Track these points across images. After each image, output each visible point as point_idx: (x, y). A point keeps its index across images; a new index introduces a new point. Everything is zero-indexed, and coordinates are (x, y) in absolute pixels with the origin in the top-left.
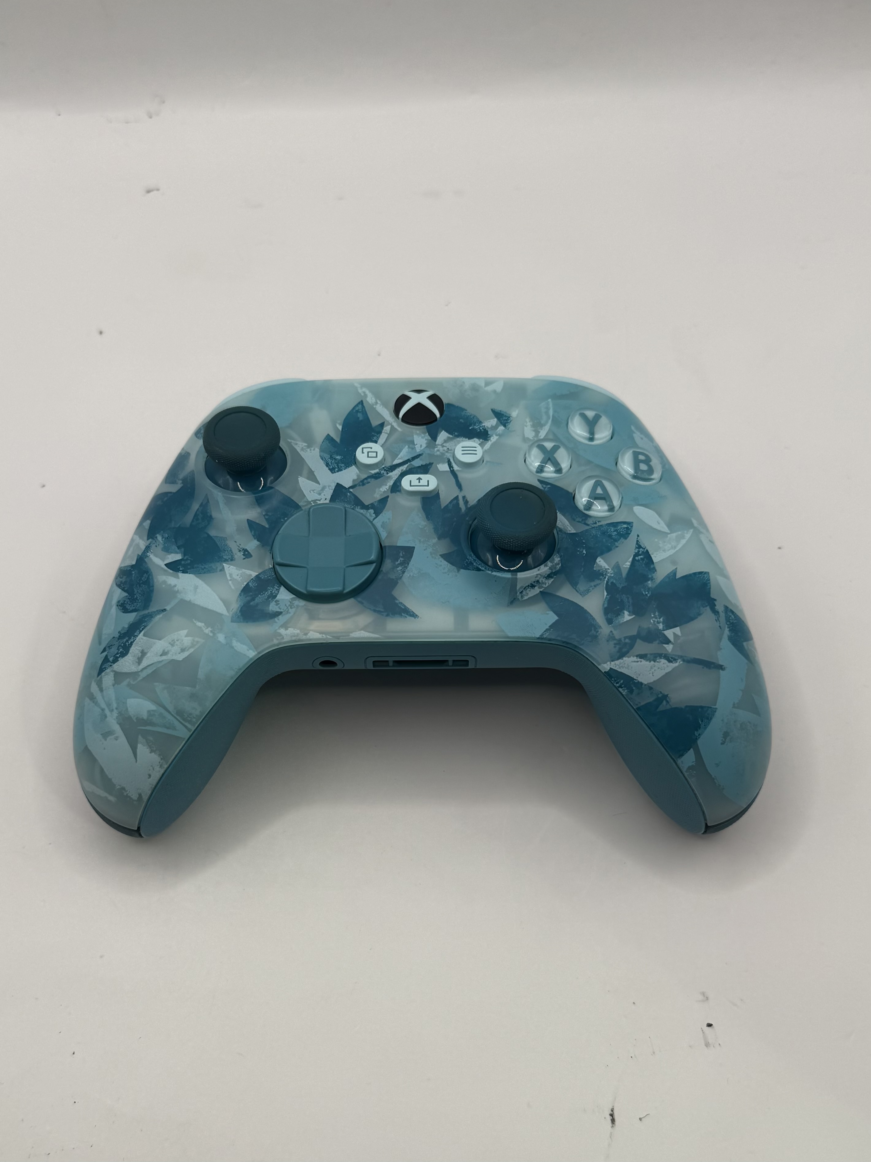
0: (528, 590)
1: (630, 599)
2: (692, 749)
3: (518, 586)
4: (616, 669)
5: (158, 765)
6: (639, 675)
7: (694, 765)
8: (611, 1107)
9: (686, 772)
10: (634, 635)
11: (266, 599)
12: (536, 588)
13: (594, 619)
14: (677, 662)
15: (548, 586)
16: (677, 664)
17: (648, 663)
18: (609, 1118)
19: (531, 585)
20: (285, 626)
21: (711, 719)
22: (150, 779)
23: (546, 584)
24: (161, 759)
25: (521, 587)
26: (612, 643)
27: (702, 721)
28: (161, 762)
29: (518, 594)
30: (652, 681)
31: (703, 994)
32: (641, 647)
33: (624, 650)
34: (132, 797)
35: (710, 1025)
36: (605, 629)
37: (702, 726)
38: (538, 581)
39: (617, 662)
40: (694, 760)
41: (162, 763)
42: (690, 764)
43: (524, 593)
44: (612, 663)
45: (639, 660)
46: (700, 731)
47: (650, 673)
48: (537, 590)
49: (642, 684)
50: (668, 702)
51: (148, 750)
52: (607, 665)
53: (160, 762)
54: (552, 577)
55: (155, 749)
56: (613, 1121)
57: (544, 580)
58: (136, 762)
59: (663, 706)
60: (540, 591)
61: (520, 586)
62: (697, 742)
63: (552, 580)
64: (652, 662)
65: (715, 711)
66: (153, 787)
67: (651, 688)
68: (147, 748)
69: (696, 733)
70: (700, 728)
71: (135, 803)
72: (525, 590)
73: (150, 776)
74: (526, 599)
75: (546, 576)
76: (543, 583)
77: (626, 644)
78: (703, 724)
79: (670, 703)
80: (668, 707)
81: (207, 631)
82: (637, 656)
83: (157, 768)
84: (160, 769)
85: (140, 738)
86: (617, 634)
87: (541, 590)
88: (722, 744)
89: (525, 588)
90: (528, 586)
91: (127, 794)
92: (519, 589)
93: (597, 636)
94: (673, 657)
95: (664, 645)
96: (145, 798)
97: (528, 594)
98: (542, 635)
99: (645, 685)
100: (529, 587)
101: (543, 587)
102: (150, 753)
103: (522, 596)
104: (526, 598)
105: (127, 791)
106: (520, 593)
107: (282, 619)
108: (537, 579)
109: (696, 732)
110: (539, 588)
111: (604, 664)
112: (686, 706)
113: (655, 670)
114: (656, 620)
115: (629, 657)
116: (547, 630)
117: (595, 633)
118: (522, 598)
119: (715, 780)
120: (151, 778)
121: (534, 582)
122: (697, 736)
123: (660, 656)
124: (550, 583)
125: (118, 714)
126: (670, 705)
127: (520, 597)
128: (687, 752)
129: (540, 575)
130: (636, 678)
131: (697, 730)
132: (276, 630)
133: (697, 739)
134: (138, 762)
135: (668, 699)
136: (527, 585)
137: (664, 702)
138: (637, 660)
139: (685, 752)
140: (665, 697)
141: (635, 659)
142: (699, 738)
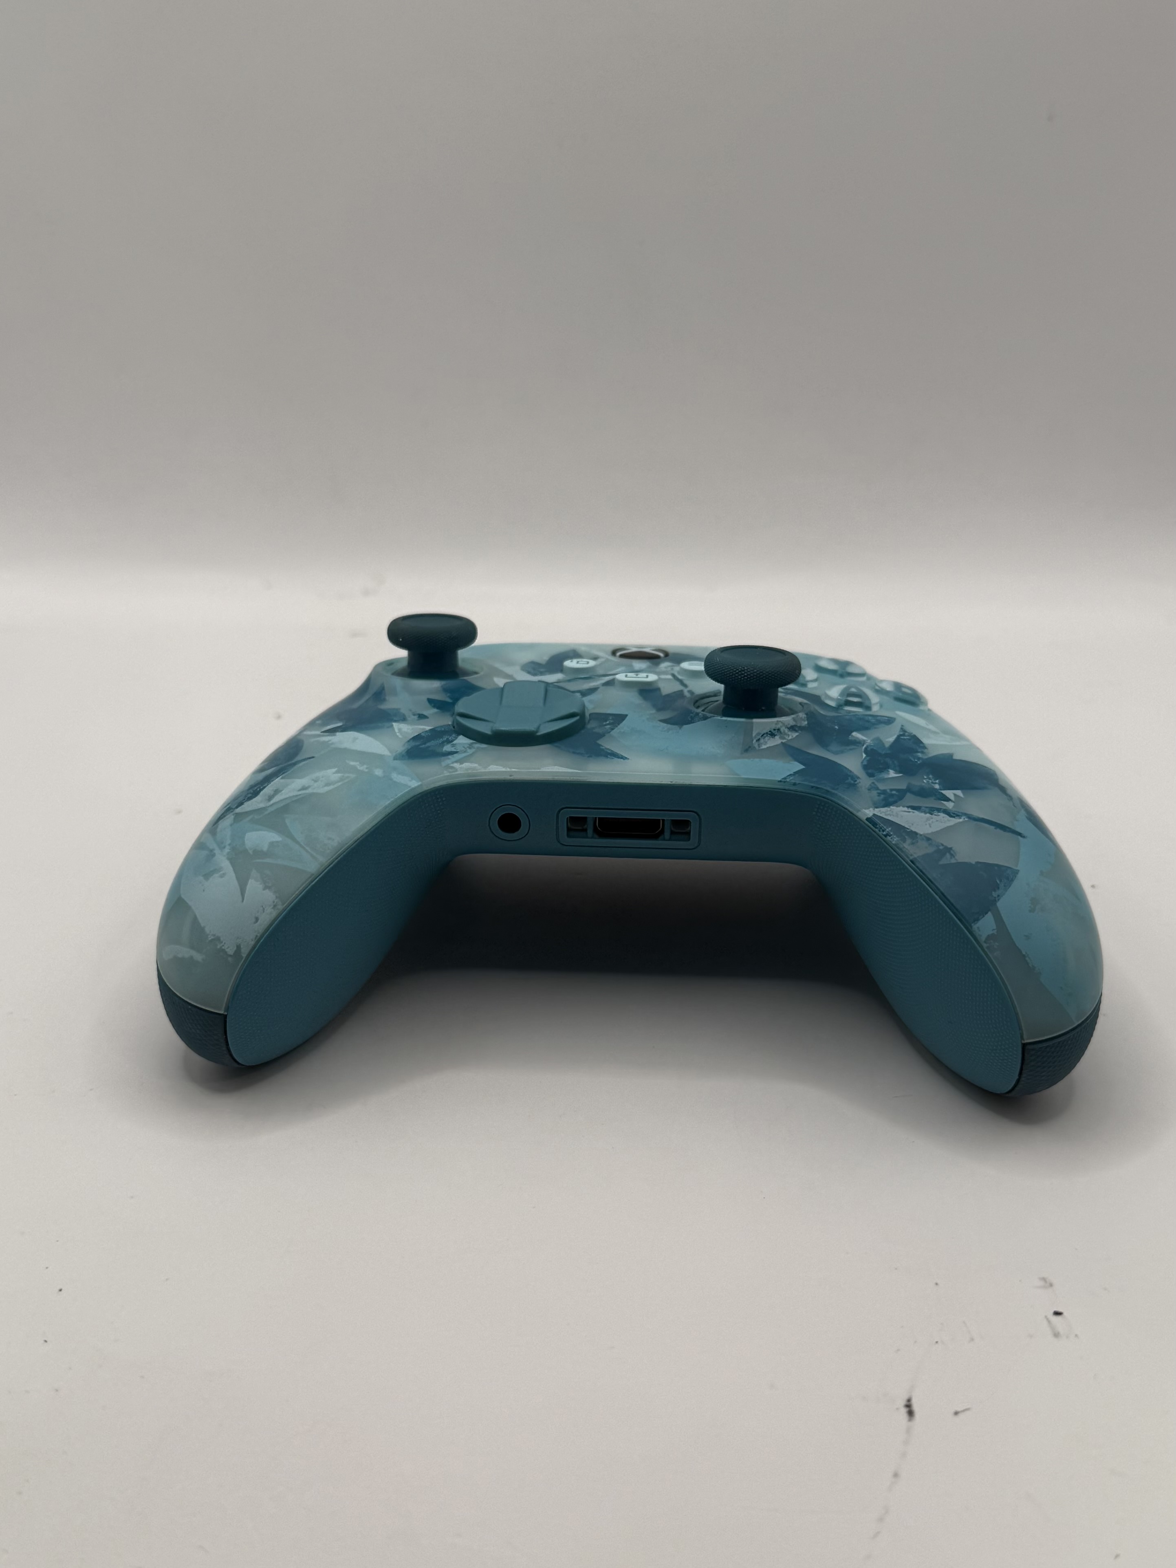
0: (767, 738)
1: (896, 762)
2: (990, 913)
3: (753, 732)
4: (881, 815)
5: (270, 906)
6: (913, 824)
7: (996, 933)
8: (906, 1397)
9: (985, 942)
10: (903, 789)
11: (440, 744)
12: (777, 737)
13: (851, 771)
14: (960, 818)
15: (791, 739)
16: (961, 820)
17: (923, 814)
18: (904, 1411)
19: (770, 733)
20: (461, 761)
21: (1012, 880)
22: (256, 924)
23: (789, 735)
24: (277, 897)
25: (758, 734)
26: (875, 793)
27: (1001, 881)
28: (276, 901)
29: (754, 742)
30: (930, 832)
31: (1044, 1279)
32: (910, 799)
33: (891, 800)
34: (227, 950)
35: (1057, 1313)
36: (865, 781)
37: (1002, 886)
38: (779, 730)
39: (883, 809)
40: (995, 928)
41: (277, 903)
42: (991, 932)
43: (762, 741)
44: (876, 809)
45: (910, 810)
46: (998, 892)
47: (926, 824)
48: (777, 741)
49: (916, 833)
50: (952, 856)
51: (261, 886)
52: (870, 811)
53: (274, 902)
54: (796, 731)
55: (270, 885)
56: (911, 1413)
57: (786, 730)
58: (243, 901)
59: (946, 860)
60: (782, 742)
61: (757, 732)
62: (995, 904)
63: (797, 734)
64: (928, 815)
65: (1017, 873)
66: (259, 935)
67: (928, 839)
68: (261, 884)
69: (995, 894)
70: (998, 888)
71: (230, 959)
72: (763, 737)
73: (257, 919)
74: (764, 749)
75: (789, 726)
76: (785, 734)
77: (892, 795)
78: (1003, 885)
79: (956, 857)
80: (953, 861)
81: (363, 768)
82: (908, 807)
83: (269, 910)
84: (273, 910)
85: (254, 873)
86: (882, 787)
87: (784, 741)
88: (1030, 911)
89: (762, 735)
90: (767, 733)
91: (221, 947)
92: (755, 736)
93: (856, 784)
94: (956, 813)
95: (942, 802)
96: (245, 952)
97: (766, 742)
98: (785, 778)
99: (921, 835)
100: (769, 735)
101: (785, 739)
102: (264, 890)
103: (759, 745)
104: (764, 747)
105: (222, 942)
106: (757, 741)
107: (457, 757)
108: (778, 726)
109: (993, 892)
110: (781, 738)
111: (865, 809)
112: (978, 863)
113: (932, 822)
114: (930, 781)
115: (897, 807)
116: (790, 775)
117: (852, 782)
118: (759, 747)
119: (1027, 959)
120: (258, 923)
121: (775, 730)
122: (995, 898)
123: (939, 810)
124: (794, 736)
125: (230, 849)
126: (956, 859)
127: (756, 745)
128: (984, 916)
129: (782, 723)
130: (908, 828)
131: (995, 891)
132: (449, 764)
133: (995, 900)
134: (244, 901)
135: (952, 852)
136: (765, 731)
137: (948, 855)
138: (908, 810)
139: (982, 916)
140: (948, 850)
141: (906, 809)
142: (998, 900)
